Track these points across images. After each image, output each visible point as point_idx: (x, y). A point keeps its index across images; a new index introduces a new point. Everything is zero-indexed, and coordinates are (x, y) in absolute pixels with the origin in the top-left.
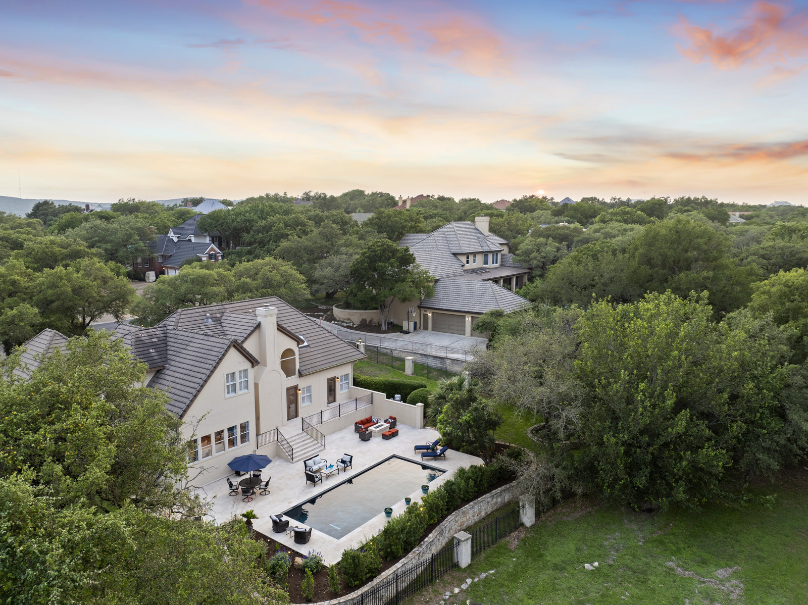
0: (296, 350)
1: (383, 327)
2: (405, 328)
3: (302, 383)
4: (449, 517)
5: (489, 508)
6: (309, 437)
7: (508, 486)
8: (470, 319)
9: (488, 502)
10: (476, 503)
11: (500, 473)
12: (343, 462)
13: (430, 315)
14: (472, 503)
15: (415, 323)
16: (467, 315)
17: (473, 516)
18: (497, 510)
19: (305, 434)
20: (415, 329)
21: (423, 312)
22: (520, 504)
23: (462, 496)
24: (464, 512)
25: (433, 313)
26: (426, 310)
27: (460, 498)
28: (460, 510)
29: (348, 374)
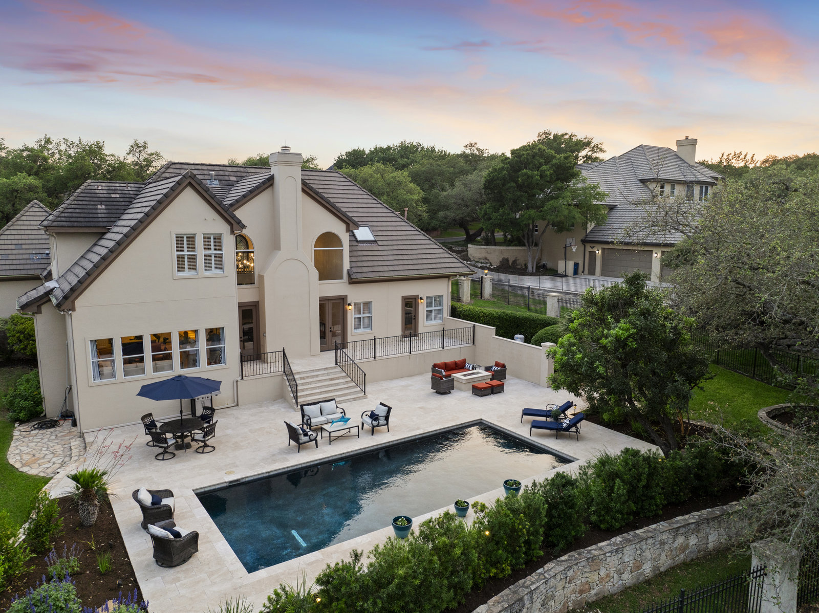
0: (345, 238)
1: (530, 269)
2: (561, 270)
3: (356, 295)
4: (549, 565)
5: (663, 557)
6: (344, 374)
7: (717, 511)
8: (659, 255)
9: (662, 543)
10: (627, 541)
11: (697, 477)
12: (373, 416)
13: (599, 253)
14: (618, 539)
15: (576, 265)
16: (654, 250)
17: (620, 573)
18: (685, 565)
19: (339, 369)
20: (576, 272)
21: (588, 249)
22: (755, 563)
23: (594, 518)
24: (592, 559)
25: (603, 249)
26: (592, 245)
27: (587, 521)
28: (584, 551)
29: (441, 297)
